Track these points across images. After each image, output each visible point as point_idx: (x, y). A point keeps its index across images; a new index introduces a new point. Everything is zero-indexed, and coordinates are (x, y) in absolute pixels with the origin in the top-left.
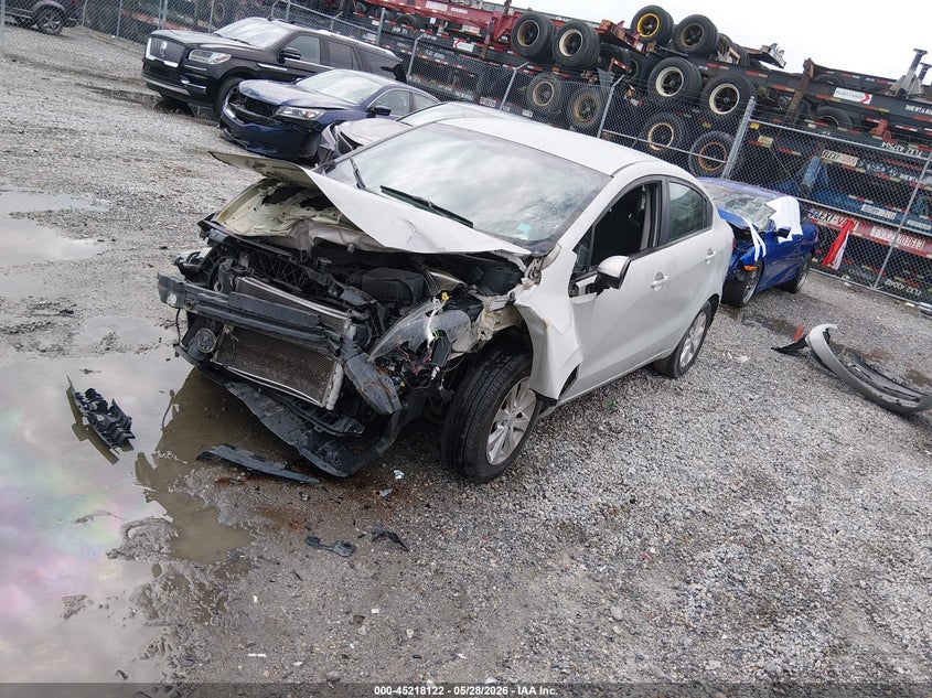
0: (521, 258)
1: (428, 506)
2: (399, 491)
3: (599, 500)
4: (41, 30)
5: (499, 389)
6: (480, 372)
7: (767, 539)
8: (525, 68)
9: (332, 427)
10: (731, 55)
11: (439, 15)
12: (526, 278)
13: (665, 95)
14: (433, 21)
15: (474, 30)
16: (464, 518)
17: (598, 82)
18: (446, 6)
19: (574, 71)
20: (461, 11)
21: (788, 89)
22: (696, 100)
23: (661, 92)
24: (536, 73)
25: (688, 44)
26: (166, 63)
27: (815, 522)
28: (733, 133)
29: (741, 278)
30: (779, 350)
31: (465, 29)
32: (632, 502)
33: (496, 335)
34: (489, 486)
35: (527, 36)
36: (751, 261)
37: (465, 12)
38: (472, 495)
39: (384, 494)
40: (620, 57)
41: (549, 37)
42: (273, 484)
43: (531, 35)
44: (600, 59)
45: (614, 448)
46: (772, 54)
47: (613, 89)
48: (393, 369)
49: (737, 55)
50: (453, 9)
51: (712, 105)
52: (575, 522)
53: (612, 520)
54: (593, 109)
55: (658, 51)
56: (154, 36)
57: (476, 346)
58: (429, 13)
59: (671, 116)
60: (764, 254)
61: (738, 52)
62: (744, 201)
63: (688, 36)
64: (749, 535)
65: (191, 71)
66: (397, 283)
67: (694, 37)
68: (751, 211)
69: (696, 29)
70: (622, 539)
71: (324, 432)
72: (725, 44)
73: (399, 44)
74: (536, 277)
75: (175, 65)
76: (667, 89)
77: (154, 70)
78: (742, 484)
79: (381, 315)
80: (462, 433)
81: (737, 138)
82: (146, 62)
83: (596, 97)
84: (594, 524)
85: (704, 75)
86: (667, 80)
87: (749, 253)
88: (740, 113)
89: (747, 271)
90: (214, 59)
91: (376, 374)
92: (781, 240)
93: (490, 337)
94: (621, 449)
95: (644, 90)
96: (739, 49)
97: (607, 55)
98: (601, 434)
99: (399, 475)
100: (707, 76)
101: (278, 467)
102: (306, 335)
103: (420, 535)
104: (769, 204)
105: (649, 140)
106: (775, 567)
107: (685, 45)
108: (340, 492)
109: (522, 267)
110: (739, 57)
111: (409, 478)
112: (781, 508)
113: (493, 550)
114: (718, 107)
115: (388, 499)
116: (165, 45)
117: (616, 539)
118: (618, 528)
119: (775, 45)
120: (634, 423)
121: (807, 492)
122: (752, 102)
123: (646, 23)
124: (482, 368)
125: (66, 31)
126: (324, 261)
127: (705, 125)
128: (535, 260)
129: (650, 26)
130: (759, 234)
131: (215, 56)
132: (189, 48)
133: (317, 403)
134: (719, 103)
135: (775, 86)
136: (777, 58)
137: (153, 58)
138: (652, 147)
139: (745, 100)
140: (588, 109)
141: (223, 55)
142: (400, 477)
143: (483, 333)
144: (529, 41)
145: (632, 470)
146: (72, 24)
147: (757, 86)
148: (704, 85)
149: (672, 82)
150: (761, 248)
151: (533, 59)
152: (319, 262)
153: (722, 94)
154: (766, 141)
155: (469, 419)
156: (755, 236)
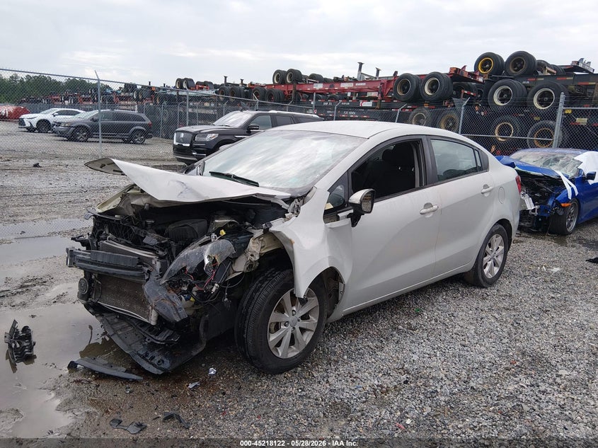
0: (283, 200)
1: (224, 394)
2: (206, 383)
3: (376, 382)
4: (135, 143)
5: (266, 296)
6: (255, 285)
7: (526, 408)
8: (404, 109)
9: (156, 338)
10: (548, 71)
11: (350, 89)
12: (290, 214)
13: (501, 104)
14: (349, 94)
15: (374, 94)
16: (250, 401)
17: (454, 106)
18: (352, 84)
19: (438, 102)
20: (361, 84)
21: (590, 83)
22: (524, 103)
23: (499, 103)
24: (413, 109)
25: (516, 71)
26: (184, 145)
27: (585, 391)
28: (554, 120)
29: (561, 213)
30: (590, 261)
31: (369, 94)
32: (406, 382)
33: (262, 257)
34: (283, 375)
35: (404, 89)
36: (566, 200)
37: (364, 84)
38: (265, 384)
39: (191, 386)
40: (469, 89)
41: (417, 87)
42: (112, 383)
43: (406, 88)
44: (454, 93)
45: (406, 343)
46: (581, 65)
47: (463, 108)
48: (185, 288)
49: (553, 71)
50: (357, 84)
51: (536, 104)
52: (346, 401)
53: (382, 398)
54: (454, 123)
55: (491, 78)
56: (177, 132)
57: (250, 266)
58: (344, 90)
59: (508, 117)
60: (577, 193)
61: (555, 70)
62: (556, 160)
63: (514, 66)
64: (509, 405)
65: (197, 147)
66: (186, 227)
67: (519, 65)
68: (563, 165)
69: (519, 61)
70: (383, 413)
71: (152, 342)
72: (542, 65)
73: (328, 112)
74: (297, 211)
75: (188, 145)
76: (502, 101)
77: (179, 150)
78: (518, 363)
79: (174, 250)
80: (244, 333)
81: (557, 120)
82: (174, 146)
83: (454, 115)
84: (364, 402)
85: (527, 87)
86: (501, 95)
87: (563, 194)
88: (557, 105)
89: (564, 207)
90: (210, 137)
91: (165, 293)
92: (591, 182)
93: (257, 258)
94: (412, 342)
95: (487, 103)
96: (554, 67)
97: (458, 89)
98: (399, 332)
99: (212, 371)
100: (529, 87)
101: (120, 372)
102: (132, 273)
103: (203, 417)
104: (575, 158)
105: (497, 135)
106: (525, 431)
107: (514, 72)
108: (158, 386)
109: (285, 206)
110: (555, 72)
111: (218, 374)
112: (551, 381)
113: (261, 426)
114: (541, 104)
115: (193, 389)
116: (182, 135)
117: (378, 413)
118: (383, 405)
119: (582, 59)
120: (433, 322)
121: (581, 366)
122: (562, 96)
123: (484, 65)
124: (257, 282)
125: (147, 141)
126: (149, 222)
127: (536, 118)
128: (297, 200)
129: (488, 66)
130: (570, 180)
131: (209, 136)
132: (195, 134)
133: (146, 320)
134: (541, 102)
135: (580, 83)
136: (586, 68)
137: (177, 144)
138: (500, 139)
139: (558, 96)
140: (451, 124)
141: (214, 135)
142: (212, 373)
143: (252, 255)
144: (405, 91)
145: (415, 357)
146: (151, 137)
147: (567, 86)
148: (528, 93)
149: (505, 96)
150: (572, 189)
151: (409, 101)
152: (146, 222)
153: (542, 95)
154: (582, 121)
155: (247, 321)
156: (566, 182)
